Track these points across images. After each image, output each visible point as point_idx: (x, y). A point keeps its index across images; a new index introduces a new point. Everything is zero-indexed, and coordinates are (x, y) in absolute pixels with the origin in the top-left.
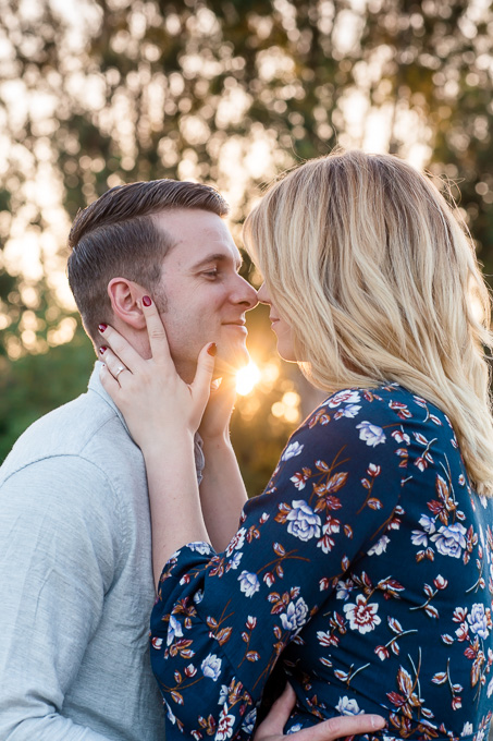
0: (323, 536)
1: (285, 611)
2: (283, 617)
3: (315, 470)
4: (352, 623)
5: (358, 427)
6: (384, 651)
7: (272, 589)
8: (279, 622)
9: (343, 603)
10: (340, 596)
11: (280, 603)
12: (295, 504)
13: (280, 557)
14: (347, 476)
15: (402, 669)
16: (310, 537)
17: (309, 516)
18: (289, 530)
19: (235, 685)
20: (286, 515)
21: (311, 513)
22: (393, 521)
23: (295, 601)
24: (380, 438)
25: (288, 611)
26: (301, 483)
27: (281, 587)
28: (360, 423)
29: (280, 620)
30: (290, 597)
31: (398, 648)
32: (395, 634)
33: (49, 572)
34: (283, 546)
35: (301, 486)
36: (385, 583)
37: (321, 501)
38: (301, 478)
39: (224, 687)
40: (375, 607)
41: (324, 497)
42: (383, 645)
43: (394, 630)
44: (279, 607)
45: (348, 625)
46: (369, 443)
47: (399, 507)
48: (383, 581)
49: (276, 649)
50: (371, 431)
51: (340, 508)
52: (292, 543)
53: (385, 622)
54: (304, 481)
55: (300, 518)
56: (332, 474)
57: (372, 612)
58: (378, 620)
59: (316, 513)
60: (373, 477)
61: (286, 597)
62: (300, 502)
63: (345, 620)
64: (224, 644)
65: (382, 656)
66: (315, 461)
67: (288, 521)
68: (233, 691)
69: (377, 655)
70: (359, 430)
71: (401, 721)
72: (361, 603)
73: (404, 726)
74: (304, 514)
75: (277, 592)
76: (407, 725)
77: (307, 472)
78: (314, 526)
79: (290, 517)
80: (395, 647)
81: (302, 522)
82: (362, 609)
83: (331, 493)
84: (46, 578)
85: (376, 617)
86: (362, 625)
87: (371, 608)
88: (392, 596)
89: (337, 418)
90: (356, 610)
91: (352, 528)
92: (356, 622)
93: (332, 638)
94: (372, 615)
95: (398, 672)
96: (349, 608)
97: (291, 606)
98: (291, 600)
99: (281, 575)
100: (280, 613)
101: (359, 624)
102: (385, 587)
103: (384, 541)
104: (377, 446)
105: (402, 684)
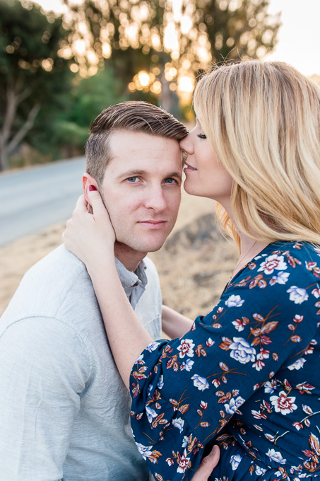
0: (257, 361)
1: (228, 403)
2: (227, 406)
3: (252, 319)
4: (276, 408)
5: (288, 291)
6: (299, 425)
7: (218, 389)
8: (224, 409)
9: (269, 395)
10: (267, 390)
11: (224, 398)
12: (236, 339)
13: (225, 371)
14: (278, 324)
15: (312, 435)
16: (247, 361)
17: (247, 348)
18: (232, 355)
19: (192, 440)
20: (229, 345)
21: (248, 346)
22: (309, 349)
23: (235, 398)
24: (304, 297)
25: (230, 403)
26: (241, 327)
27: (225, 388)
28: (289, 288)
29: (225, 408)
30: (232, 395)
31: (309, 422)
32: (307, 415)
33: (40, 403)
34: (227, 365)
35: (241, 329)
36: (302, 386)
37: (256, 339)
38: (241, 323)
39: (185, 437)
40: (293, 399)
41: (259, 336)
42: (299, 421)
43: (307, 412)
44: (224, 400)
45: (274, 409)
46: (296, 302)
47: (313, 340)
48: (300, 385)
49: (221, 423)
50: (298, 293)
51: (270, 343)
52: (233, 364)
53: (300, 408)
54: (243, 326)
55: (240, 348)
56: (266, 323)
57: (290, 402)
58: (295, 407)
59: (253, 347)
60: (297, 323)
61: (229, 395)
62: (239, 338)
63: (271, 406)
64: (184, 413)
65: (298, 428)
66: (253, 313)
67: (230, 350)
68: (191, 444)
69: (295, 427)
70: (289, 294)
71: (310, 465)
72: (282, 395)
73: (312, 467)
74: (243, 346)
75: (223, 391)
76: (314, 466)
77: (246, 321)
78: (250, 355)
79: (232, 347)
80: (307, 422)
81: (241, 351)
82: (283, 400)
83: (265, 334)
84: (38, 406)
85: (294, 405)
86: (284, 409)
87: (290, 399)
88: (305, 393)
89: (272, 284)
90: (279, 400)
91: (278, 355)
92: (279, 407)
93: (262, 415)
94: (291, 404)
95: (309, 437)
96: (274, 399)
97: (232, 401)
98: (232, 397)
99: (225, 382)
100: (224, 403)
101: (281, 408)
102: (301, 388)
103: (302, 361)
104: (302, 303)
105: (312, 445)
